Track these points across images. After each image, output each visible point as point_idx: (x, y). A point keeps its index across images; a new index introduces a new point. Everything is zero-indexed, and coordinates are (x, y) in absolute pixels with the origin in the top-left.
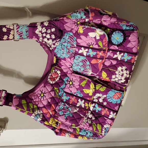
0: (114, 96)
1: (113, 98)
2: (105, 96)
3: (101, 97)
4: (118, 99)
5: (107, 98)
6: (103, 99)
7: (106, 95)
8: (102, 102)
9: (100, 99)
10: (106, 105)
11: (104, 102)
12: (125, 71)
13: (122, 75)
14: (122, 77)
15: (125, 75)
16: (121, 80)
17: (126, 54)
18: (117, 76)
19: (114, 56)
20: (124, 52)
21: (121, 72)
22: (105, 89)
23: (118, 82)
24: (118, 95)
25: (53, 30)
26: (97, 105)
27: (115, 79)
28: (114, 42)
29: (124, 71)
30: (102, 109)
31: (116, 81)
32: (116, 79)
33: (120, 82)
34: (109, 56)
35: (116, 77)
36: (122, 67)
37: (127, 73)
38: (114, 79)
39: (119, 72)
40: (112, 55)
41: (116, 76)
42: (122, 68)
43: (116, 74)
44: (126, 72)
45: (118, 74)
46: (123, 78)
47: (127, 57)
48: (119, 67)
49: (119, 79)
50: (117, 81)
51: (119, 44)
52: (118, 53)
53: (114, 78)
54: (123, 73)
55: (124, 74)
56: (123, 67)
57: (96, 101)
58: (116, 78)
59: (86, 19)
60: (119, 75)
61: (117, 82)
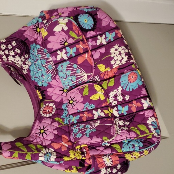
0: (129, 80)
1: (131, 82)
2: (120, 89)
3: (117, 94)
4: (136, 80)
5: (124, 89)
6: (120, 94)
7: (120, 86)
8: (123, 98)
9: (117, 97)
10: (129, 98)
11: (125, 96)
12: (119, 48)
13: (120, 54)
14: (121, 55)
15: (123, 52)
16: (123, 58)
17: (107, 33)
18: (115, 58)
19: (96, 42)
20: (104, 33)
21: (116, 52)
22: (114, 81)
23: (121, 63)
24: (133, 76)
25: (14, 43)
26: (120, 107)
27: (115, 63)
28: (86, 27)
29: (118, 49)
30: (128, 105)
31: (118, 64)
32: (118, 62)
33: (124, 62)
34: (93, 46)
35: (116, 61)
36: (114, 48)
37: (123, 49)
39: (115, 54)
40: (94, 43)
41: (114, 60)
42: (115, 48)
43: (113, 58)
44: (121, 48)
45: (115, 56)
46: (123, 56)
47: (111, 36)
48: (111, 49)
49: (120, 60)
50: (120, 64)
51: (92, 27)
52: (99, 37)
53: (114, 64)
54: (119, 52)
55: (121, 51)
56: (114, 47)
57: (116, 104)
58: (116, 62)
59: (44, 21)
60: (117, 55)
61: (121, 64)
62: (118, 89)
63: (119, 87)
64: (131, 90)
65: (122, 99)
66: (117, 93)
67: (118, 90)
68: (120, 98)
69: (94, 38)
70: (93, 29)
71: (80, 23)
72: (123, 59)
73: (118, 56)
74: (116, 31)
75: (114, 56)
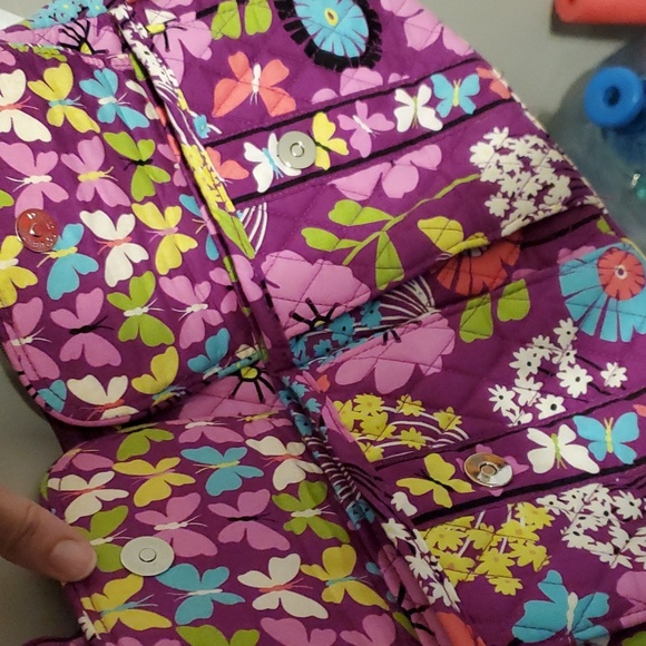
0: (604, 286)
1: (618, 298)
3: (555, 361)
4: (642, 286)
5: (590, 332)
6: (573, 360)
7: (566, 315)
8: (590, 379)
9: (559, 375)
10: (625, 378)
11: (601, 369)
12: (515, 141)
13: (526, 163)
14: (533, 174)
15: (536, 157)
16: (546, 187)
18: (508, 186)
21: (503, 159)
23: (544, 211)
24: (621, 267)
27: (512, 210)
29: (512, 147)
31: (527, 217)
32: (524, 207)
33: (554, 205)
35: (513, 198)
36: (488, 141)
37: (536, 147)
38: (512, 216)
39: (499, 167)
40: (380, 122)
41: (505, 195)
42: (492, 143)
43: (493, 188)
44: (527, 141)
45: (508, 177)
46: (546, 174)
48: (473, 149)
49: (535, 194)
50: (536, 213)
53: (508, 213)
54: (519, 158)
55: (530, 156)
56: (486, 137)
58: (515, 204)
60: (512, 174)
61: (541, 215)
62: (557, 331)
63: (562, 322)
64: (626, 337)
65: (589, 384)
66: (552, 356)
67: (560, 341)
68: (575, 381)
69: (380, 100)
70: (368, 59)
71: (304, 22)
72: (550, 192)
73: (518, 176)
74: (478, 69)
75: (500, 177)
